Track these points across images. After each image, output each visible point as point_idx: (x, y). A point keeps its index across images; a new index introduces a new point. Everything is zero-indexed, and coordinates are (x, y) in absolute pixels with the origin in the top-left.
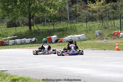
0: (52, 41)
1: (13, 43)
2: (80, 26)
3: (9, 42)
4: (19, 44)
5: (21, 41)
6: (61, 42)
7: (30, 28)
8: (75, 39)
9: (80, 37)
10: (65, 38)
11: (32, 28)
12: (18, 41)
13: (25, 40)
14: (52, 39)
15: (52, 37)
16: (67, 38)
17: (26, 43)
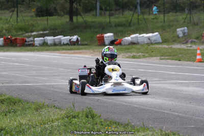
0: (104, 42)
1: (42, 42)
2: (153, 19)
3: (34, 41)
4: (51, 44)
5: (54, 40)
6: (120, 44)
7: (71, 19)
8: (143, 40)
9: (150, 37)
10: (126, 38)
11: (75, 18)
12: (49, 39)
13: (60, 38)
14: (105, 39)
15: (105, 35)
16: (129, 38)
17: (62, 43)
